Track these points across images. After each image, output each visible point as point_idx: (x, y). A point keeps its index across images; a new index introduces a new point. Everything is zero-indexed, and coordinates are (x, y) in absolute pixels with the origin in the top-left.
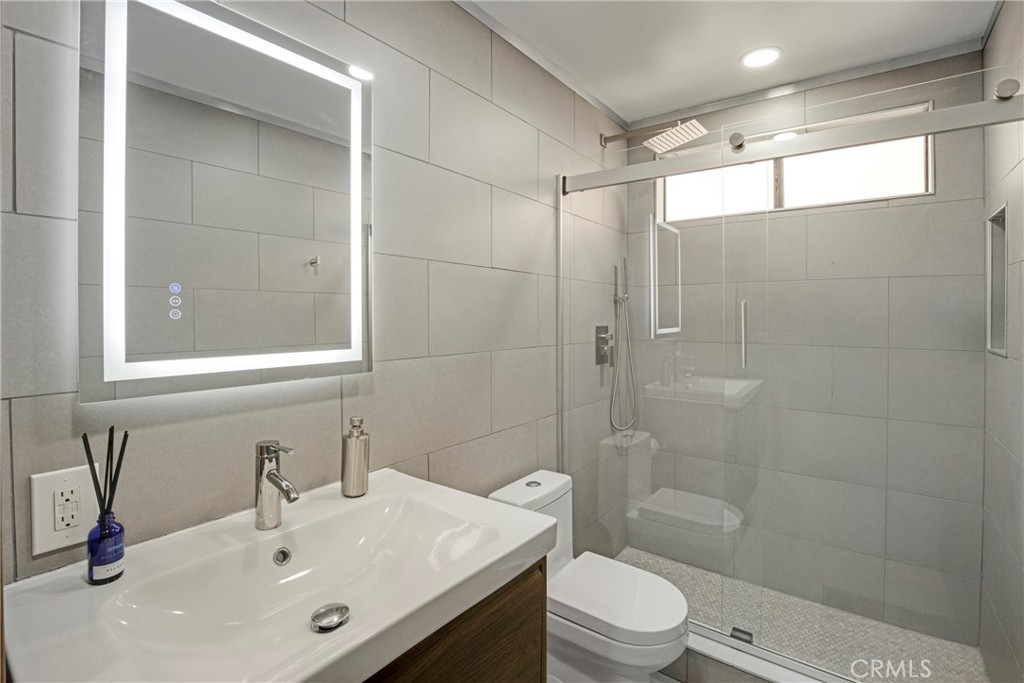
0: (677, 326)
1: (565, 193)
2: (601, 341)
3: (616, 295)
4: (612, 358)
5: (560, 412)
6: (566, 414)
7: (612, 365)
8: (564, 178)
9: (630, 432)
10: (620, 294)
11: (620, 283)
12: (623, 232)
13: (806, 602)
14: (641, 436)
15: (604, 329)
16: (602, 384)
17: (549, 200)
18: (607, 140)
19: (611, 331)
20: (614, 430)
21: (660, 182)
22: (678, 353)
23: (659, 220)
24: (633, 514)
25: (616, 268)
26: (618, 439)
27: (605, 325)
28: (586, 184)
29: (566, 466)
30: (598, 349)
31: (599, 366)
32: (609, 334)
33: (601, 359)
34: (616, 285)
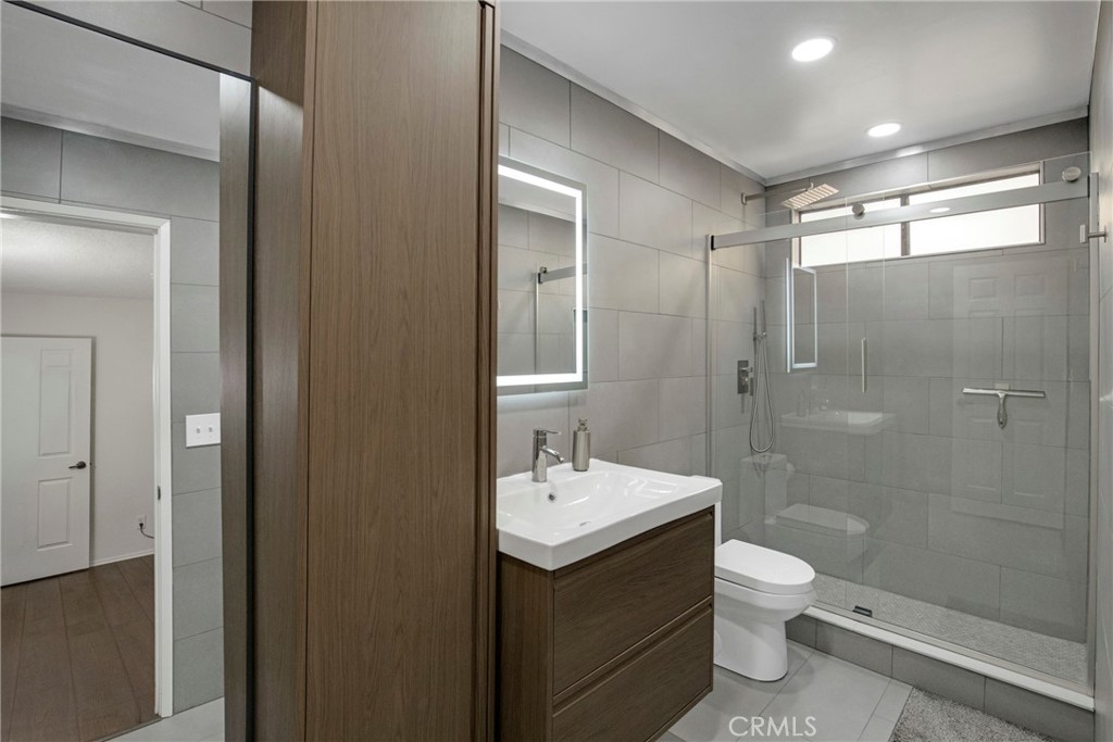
0: (813, 361)
1: (713, 248)
2: (742, 374)
3: (755, 333)
4: (752, 386)
5: (708, 432)
6: (713, 433)
7: (752, 394)
8: (712, 237)
9: (768, 454)
10: (759, 332)
11: (758, 322)
12: (761, 277)
13: (929, 605)
14: (778, 457)
15: (743, 363)
16: (743, 411)
17: (700, 255)
18: (748, 198)
19: (751, 365)
20: (753, 451)
21: (795, 241)
22: (814, 387)
23: (795, 265)
24: (770, 521)
25: (755, 309)
26: (757, 458)
27: (745, 359)
28: (731, 241)
29: (713, 473)
30: (740, 380)
31: (740, 395)
32: (749, 367)
33: (742, 389)
34: (755, 324)
